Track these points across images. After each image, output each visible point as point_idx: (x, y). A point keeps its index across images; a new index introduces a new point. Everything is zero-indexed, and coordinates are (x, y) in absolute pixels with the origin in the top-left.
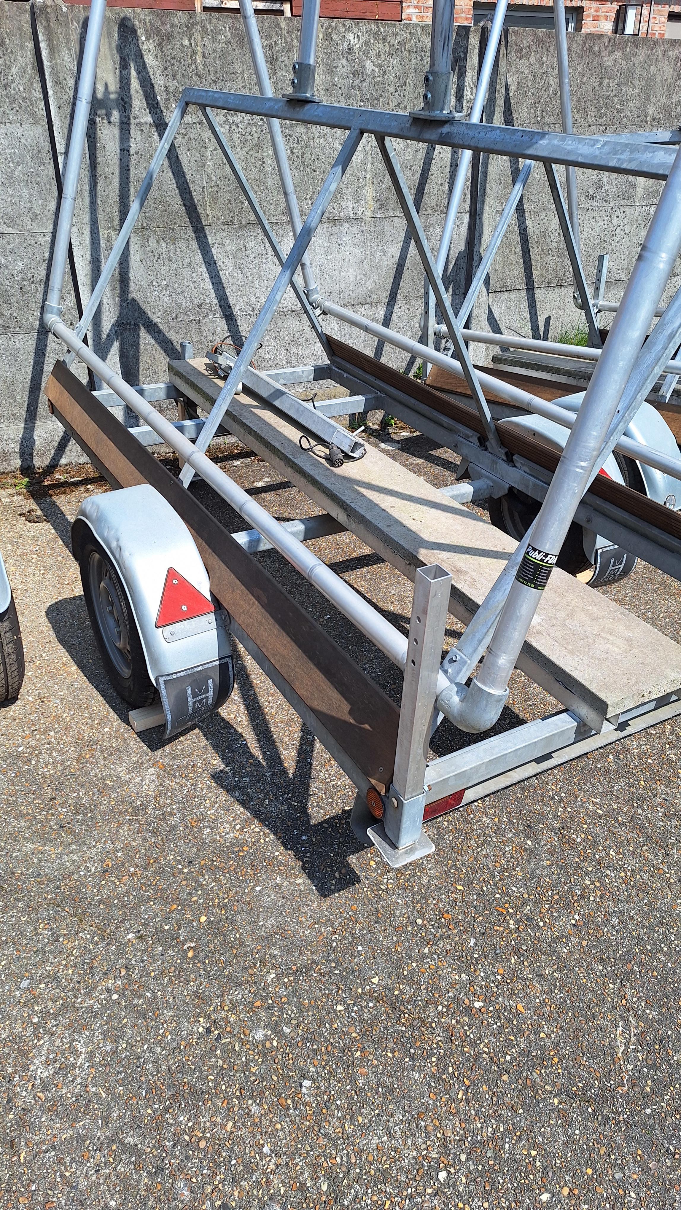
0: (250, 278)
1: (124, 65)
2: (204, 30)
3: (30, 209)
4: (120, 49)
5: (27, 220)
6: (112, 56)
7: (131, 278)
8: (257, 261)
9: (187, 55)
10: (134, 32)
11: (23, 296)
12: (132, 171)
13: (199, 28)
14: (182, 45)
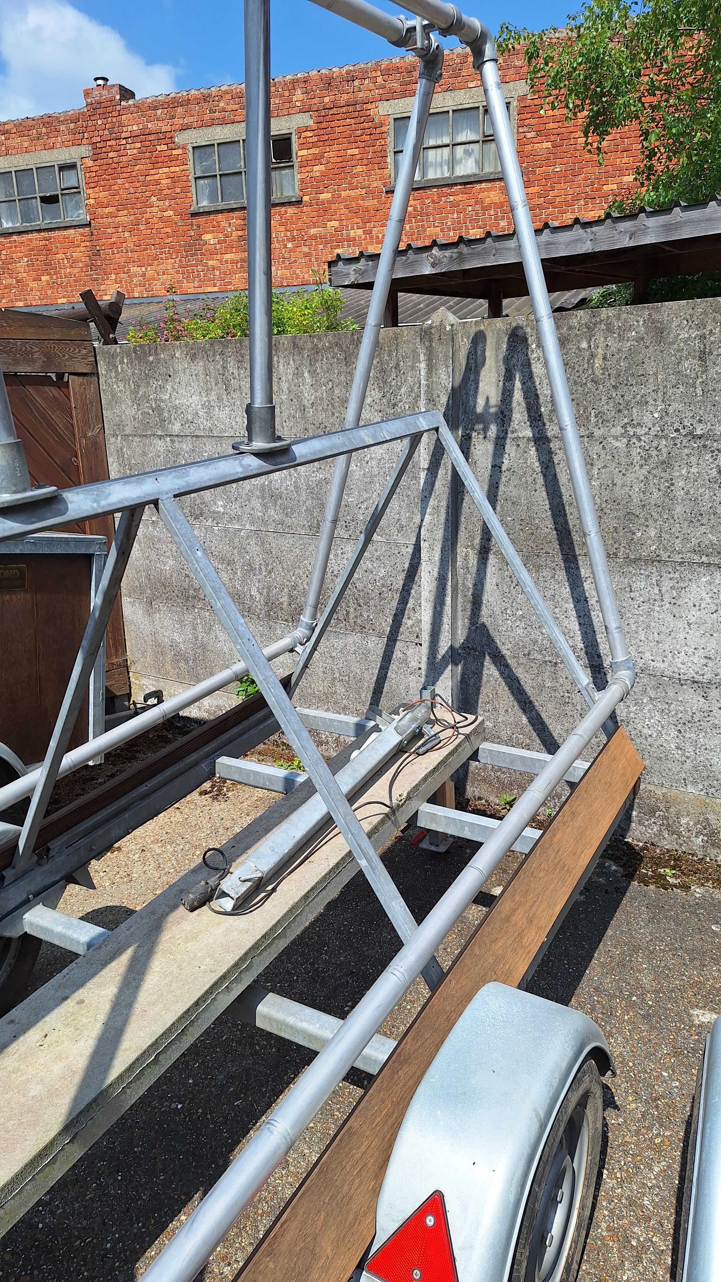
0: (633, 627)
1: (509, 377)
2: (609, 329)
3: (399, 520)
4: (507, 360)
5: (394, 530)
6: (498, 368)
7: (484, 602)
8: (646, 607)
9: (583, 359)
10: (525, 340)
11: (380, 601)
12: (502, 488)
13: (603, 326)
14: (579, 349)
